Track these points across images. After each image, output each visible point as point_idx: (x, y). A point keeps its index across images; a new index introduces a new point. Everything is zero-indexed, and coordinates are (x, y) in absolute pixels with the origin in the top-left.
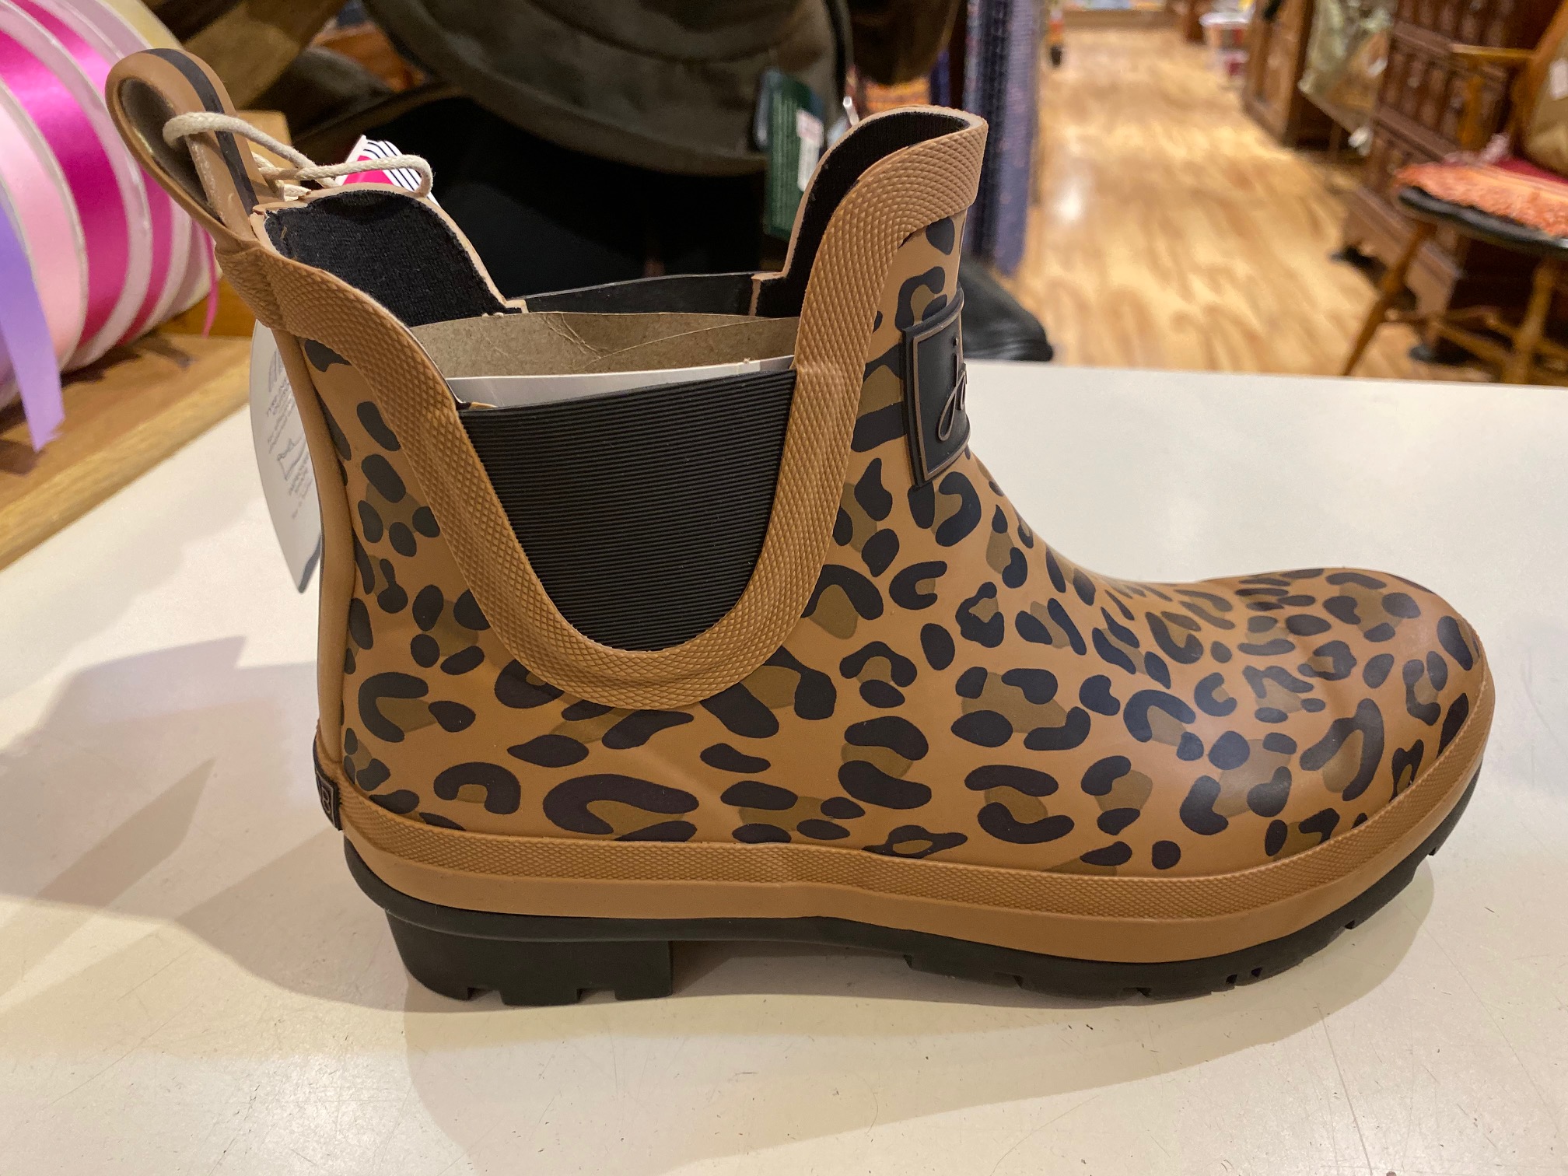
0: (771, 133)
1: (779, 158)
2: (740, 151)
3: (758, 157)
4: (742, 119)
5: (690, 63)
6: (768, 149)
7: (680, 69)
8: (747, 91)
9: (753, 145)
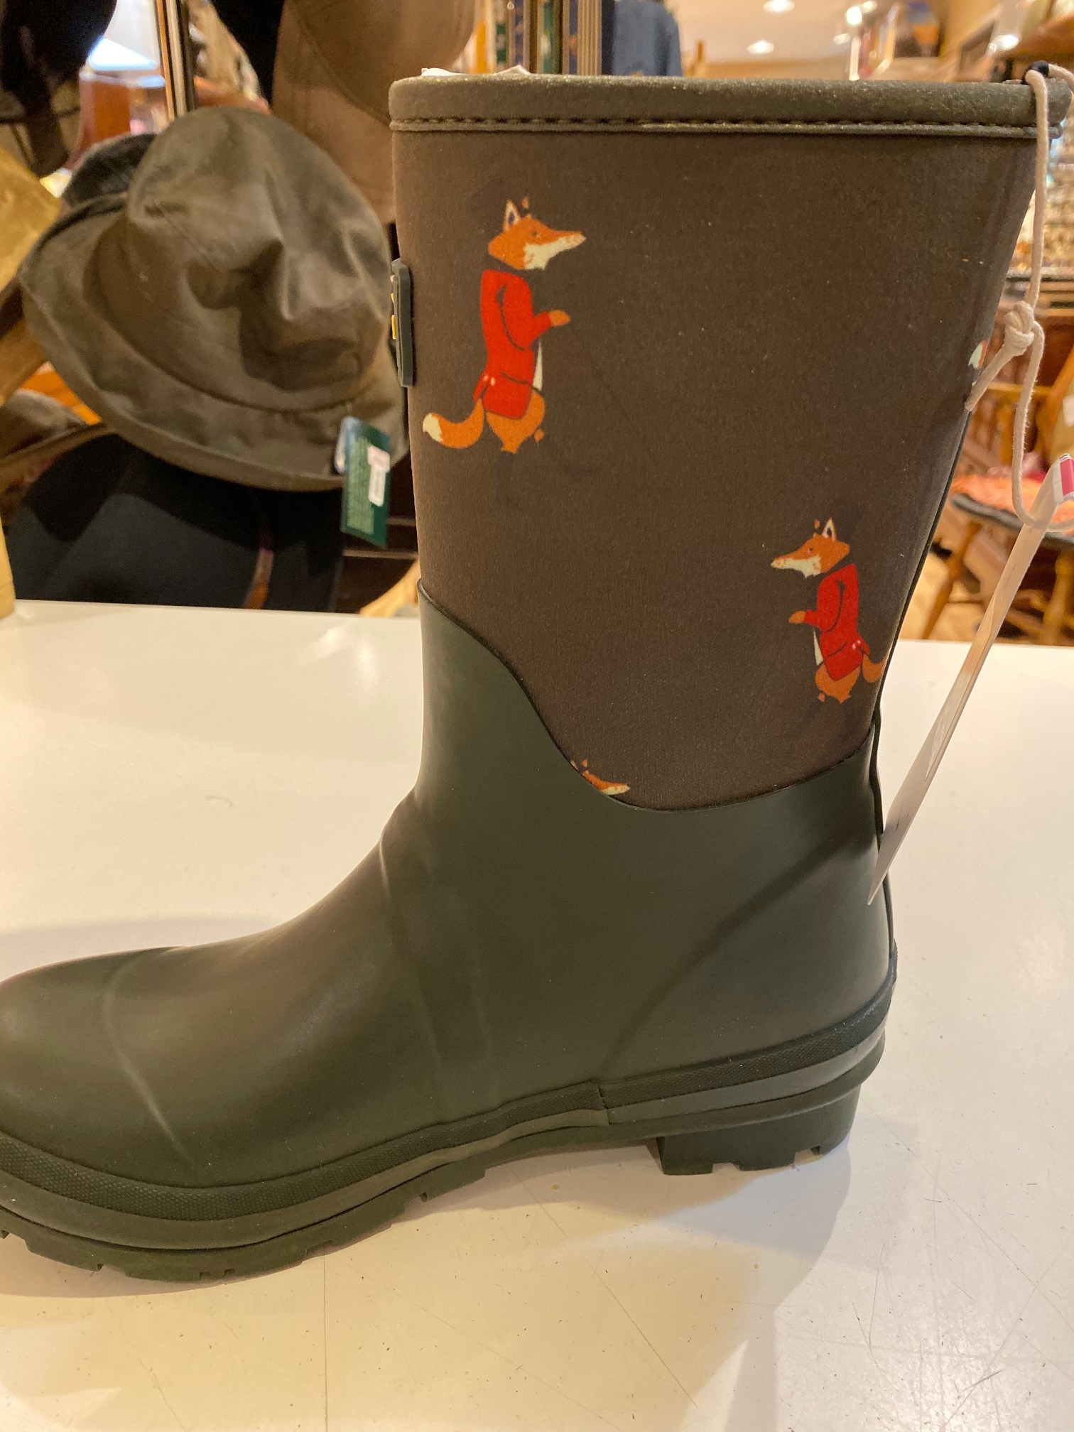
0: (347, 462)
1: (353, 480)
2: (325, 475)
3: (335, 478)
4: (326, 451)
5: (285, 413)
6: (346, 473)
7: (278, 417)
8: (329, 433)
9: (334, 471)
